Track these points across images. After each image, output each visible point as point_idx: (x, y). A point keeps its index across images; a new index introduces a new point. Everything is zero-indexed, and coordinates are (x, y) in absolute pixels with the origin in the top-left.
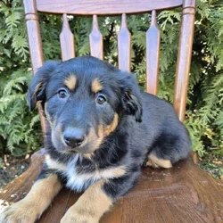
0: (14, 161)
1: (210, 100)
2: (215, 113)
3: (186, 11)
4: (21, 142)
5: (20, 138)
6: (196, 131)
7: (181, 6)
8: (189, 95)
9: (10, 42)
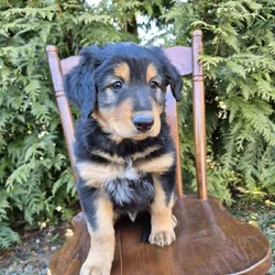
0: (26, 236)
1: (229, 147)
2: (236, 159)
3: (196, 78)
4: (41, 212)
5: (41, 207)
6: (222, 180)
7: (191, 74)
8: (208, 144)
9: (29, 109)
